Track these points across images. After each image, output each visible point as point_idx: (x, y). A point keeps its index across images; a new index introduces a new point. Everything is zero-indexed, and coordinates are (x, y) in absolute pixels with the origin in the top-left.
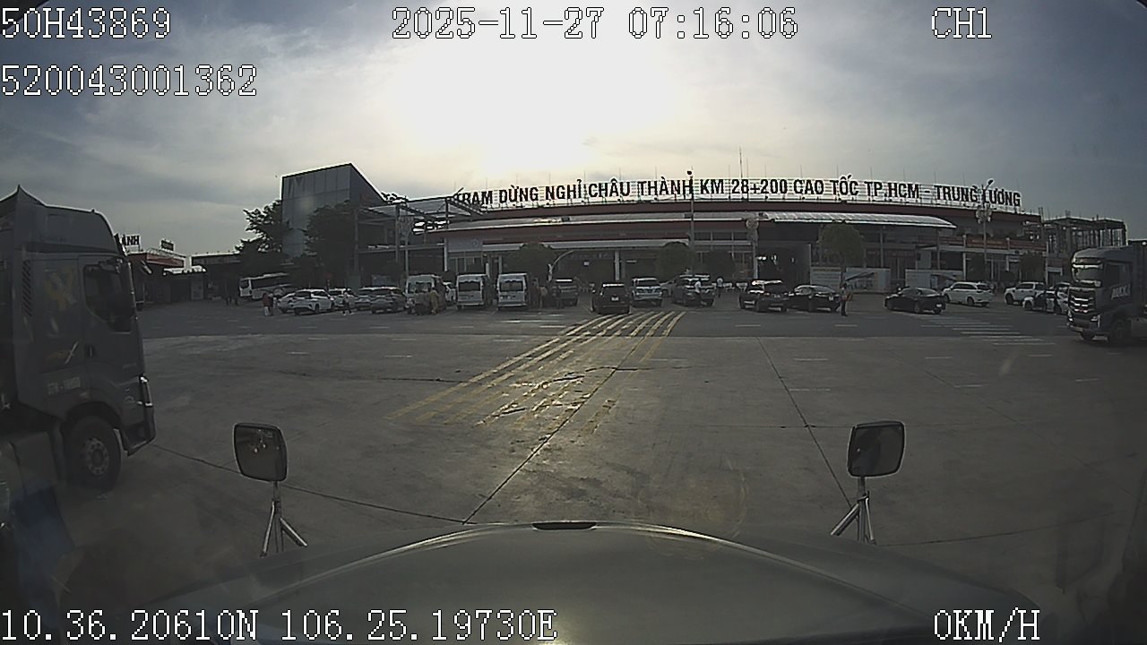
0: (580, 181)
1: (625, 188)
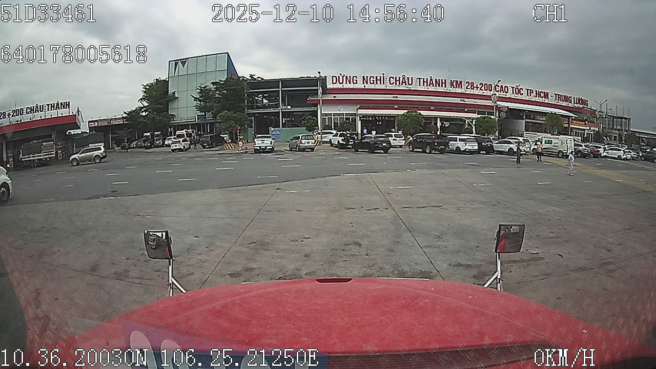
1: (410, 81)
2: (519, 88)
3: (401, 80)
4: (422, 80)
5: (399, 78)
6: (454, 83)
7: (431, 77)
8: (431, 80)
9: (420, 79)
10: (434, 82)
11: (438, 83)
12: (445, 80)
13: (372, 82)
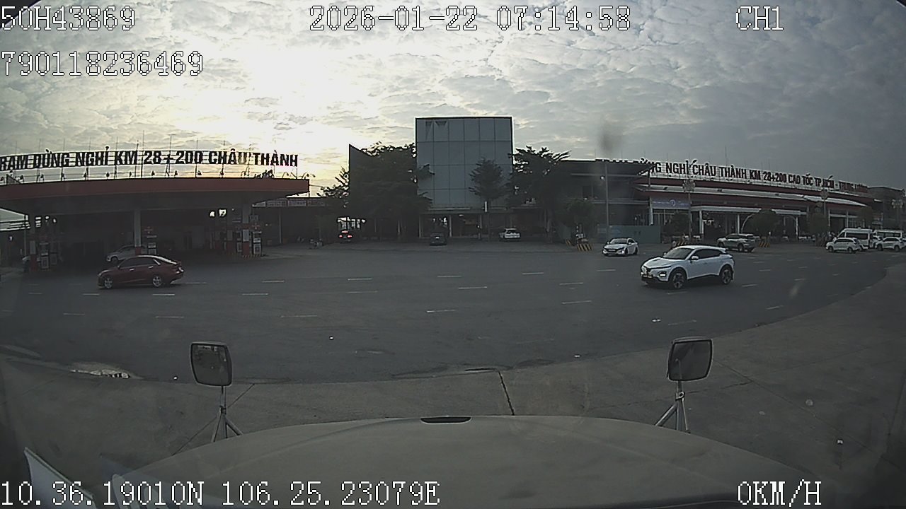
0: (687, 161)
1: (713, 170)
2: (809, 176)
3: (705, 169)
4: (724, 170)
5: (703, 166)
6: (754, 174)
7: (732, 166)
8: (733, 170)
9: (722, 168)
10: (735, 172)
11: (739, 173)
12: (745, 170)
13: (676, 170)
